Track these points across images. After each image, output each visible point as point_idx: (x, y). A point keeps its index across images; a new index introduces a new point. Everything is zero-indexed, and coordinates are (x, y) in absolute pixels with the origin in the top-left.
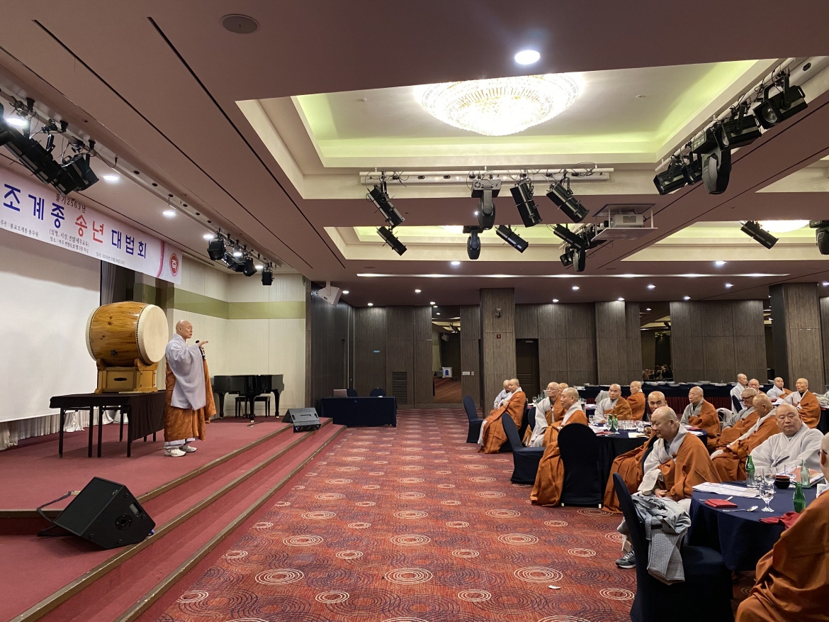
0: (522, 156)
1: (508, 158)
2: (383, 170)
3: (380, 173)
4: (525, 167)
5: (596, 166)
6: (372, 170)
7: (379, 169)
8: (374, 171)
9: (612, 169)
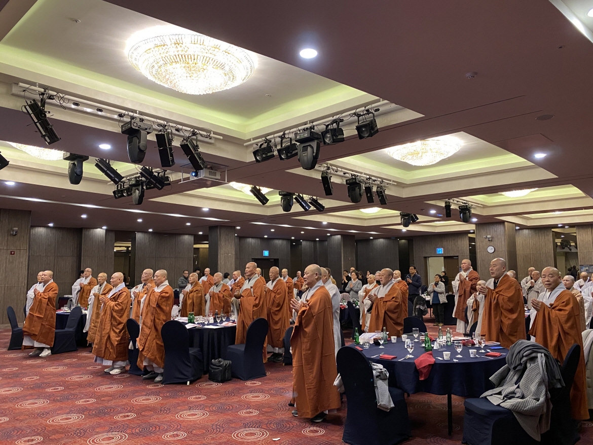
0: (165, 111)
1: (156, 109)
2: (46, 88)
3: (42, 90)
4: (168, 120)
5: (212, 133)
6: (34, 84)
7: (41, 86)
8: (35, 86)
9: (221, 138)
